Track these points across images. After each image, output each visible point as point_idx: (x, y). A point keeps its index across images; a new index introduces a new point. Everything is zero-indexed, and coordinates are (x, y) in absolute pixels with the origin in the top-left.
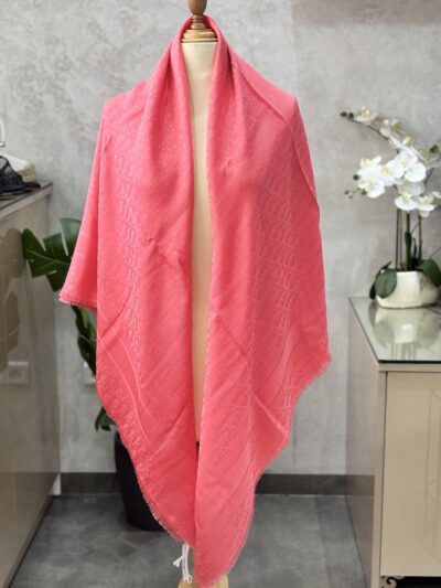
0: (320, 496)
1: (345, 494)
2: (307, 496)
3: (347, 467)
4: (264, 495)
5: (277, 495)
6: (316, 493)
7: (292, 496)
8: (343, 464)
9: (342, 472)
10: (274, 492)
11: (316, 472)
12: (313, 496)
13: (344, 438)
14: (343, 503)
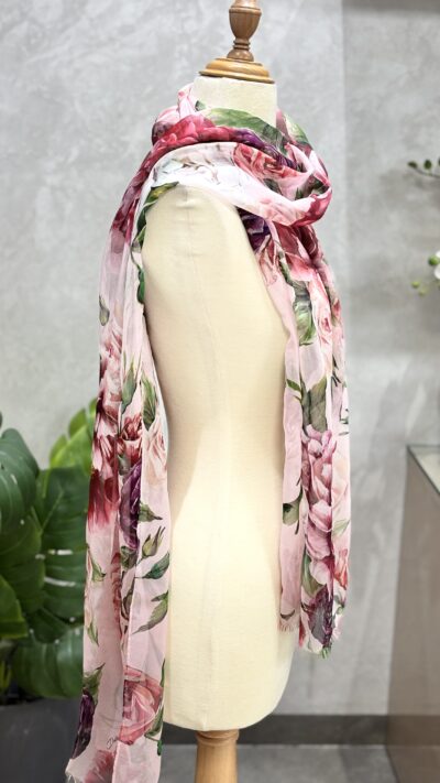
0: (346, 747)
1: (386, 743)
2: (326, 747)
3: (391, 703)
4: (261, 748)
5: (280, 747)
6: (340, 742)
7: (303, 747)
8: (384, 697)
9: (382, 710)
10: (276, 742)
11: (342, 711)
12: (335, 747)
13: (387, 660)
14: (384, 759)
